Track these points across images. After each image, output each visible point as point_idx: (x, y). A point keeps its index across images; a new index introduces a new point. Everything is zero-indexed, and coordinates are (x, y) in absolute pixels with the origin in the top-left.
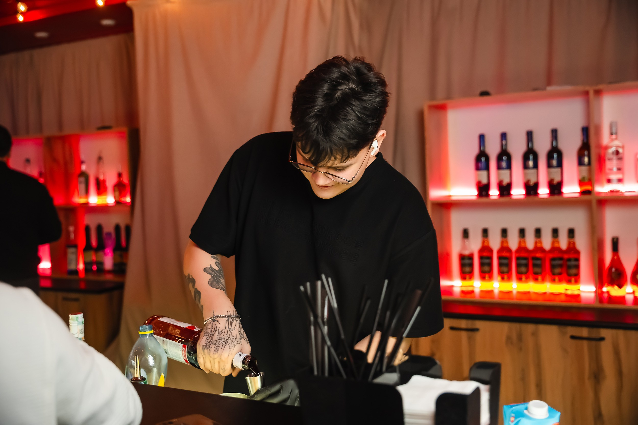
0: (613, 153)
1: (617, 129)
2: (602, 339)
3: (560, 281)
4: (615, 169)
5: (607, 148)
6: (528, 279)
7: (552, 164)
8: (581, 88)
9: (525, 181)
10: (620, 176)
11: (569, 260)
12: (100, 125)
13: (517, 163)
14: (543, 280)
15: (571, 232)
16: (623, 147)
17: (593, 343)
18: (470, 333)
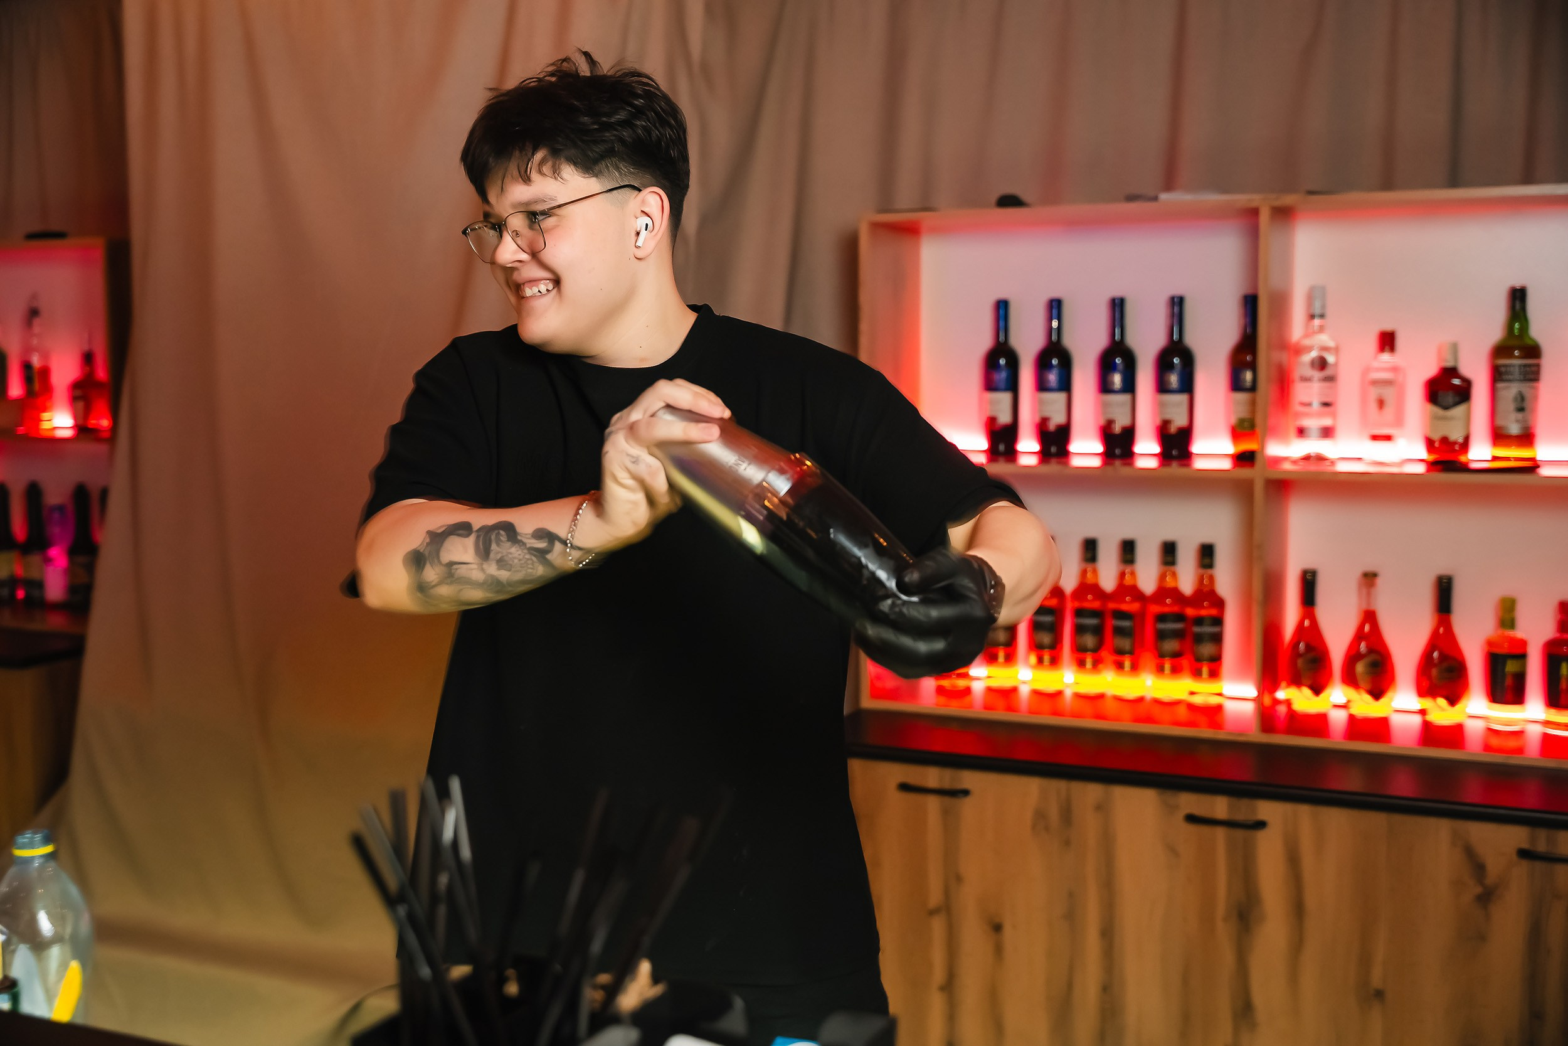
0: (1313, 364)
1: (1323, 307)
2: (1261, 825)
3: (1176, 671)
4: (1316, 405)
5: (1298, 350)
6: (1101, 666)
7: (1169, 383)
8: (1242, 199)
9: (1102, 422)
10: (1327, 422)
11: (1199, 621)
12: (37, 227)
13: (1084, 377)
14: (1135, 668)
15: (1207, 553)
16: (1336, 350)
17: (1240, 834)
18: (947, 800)
